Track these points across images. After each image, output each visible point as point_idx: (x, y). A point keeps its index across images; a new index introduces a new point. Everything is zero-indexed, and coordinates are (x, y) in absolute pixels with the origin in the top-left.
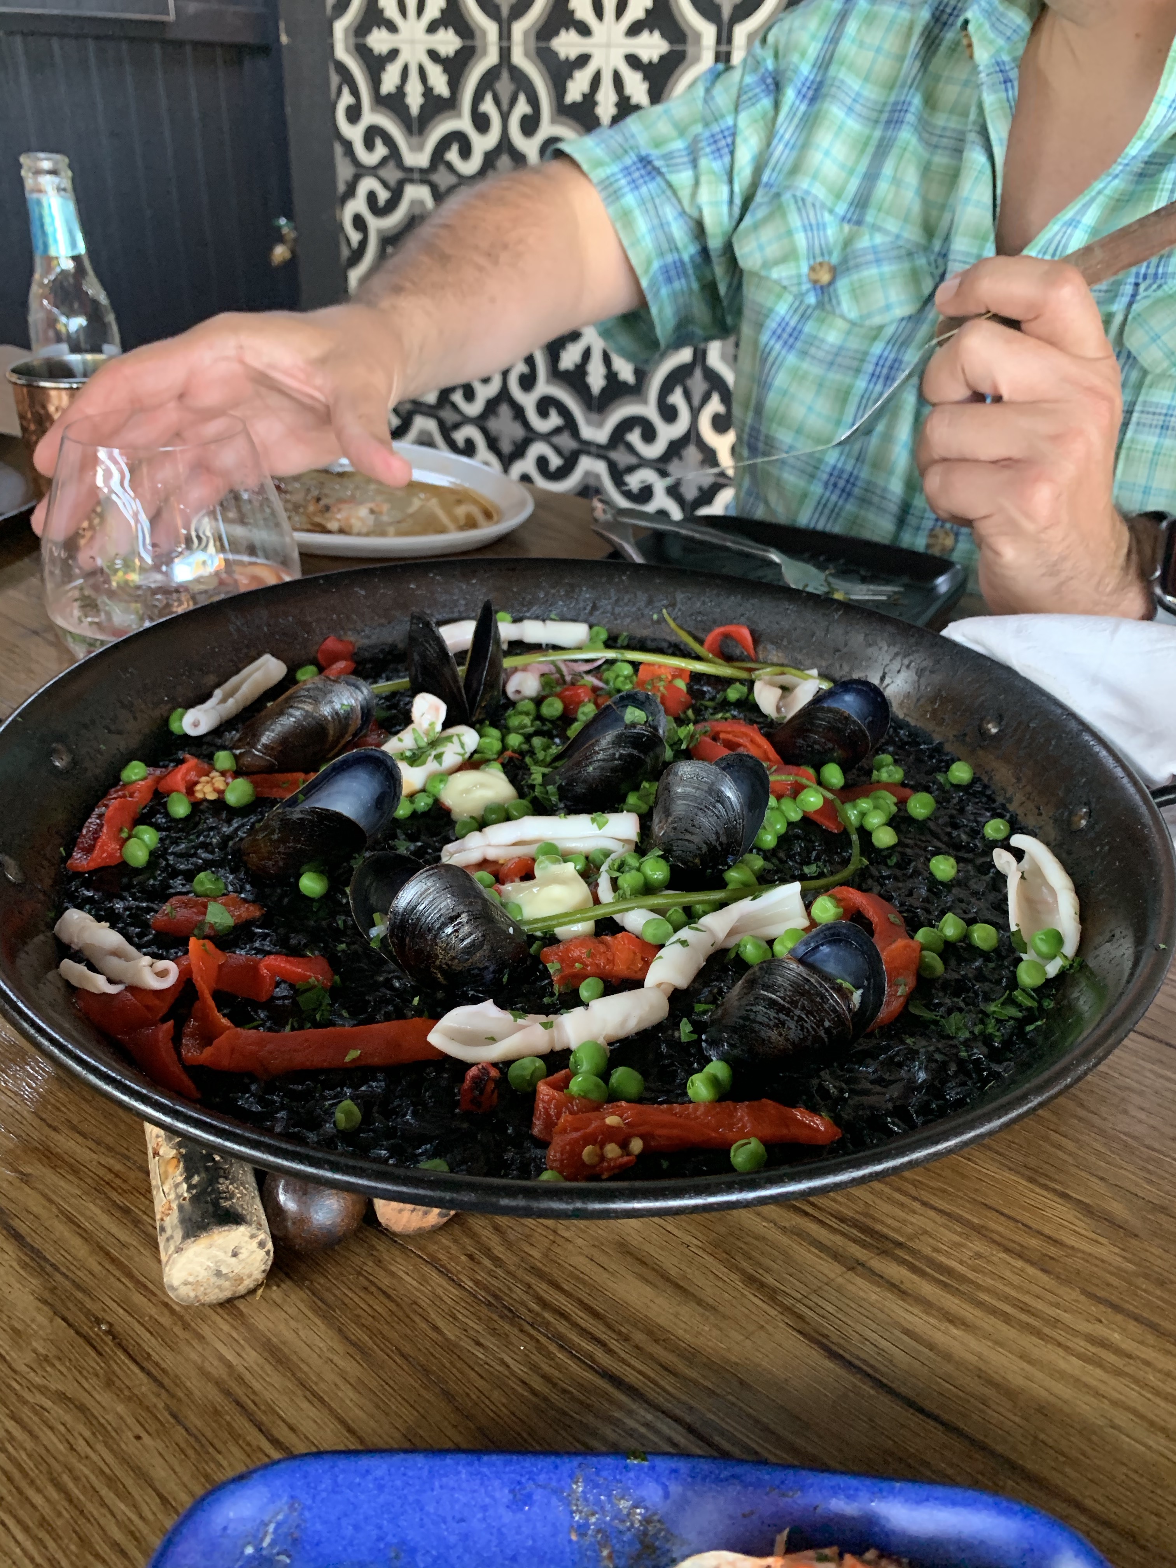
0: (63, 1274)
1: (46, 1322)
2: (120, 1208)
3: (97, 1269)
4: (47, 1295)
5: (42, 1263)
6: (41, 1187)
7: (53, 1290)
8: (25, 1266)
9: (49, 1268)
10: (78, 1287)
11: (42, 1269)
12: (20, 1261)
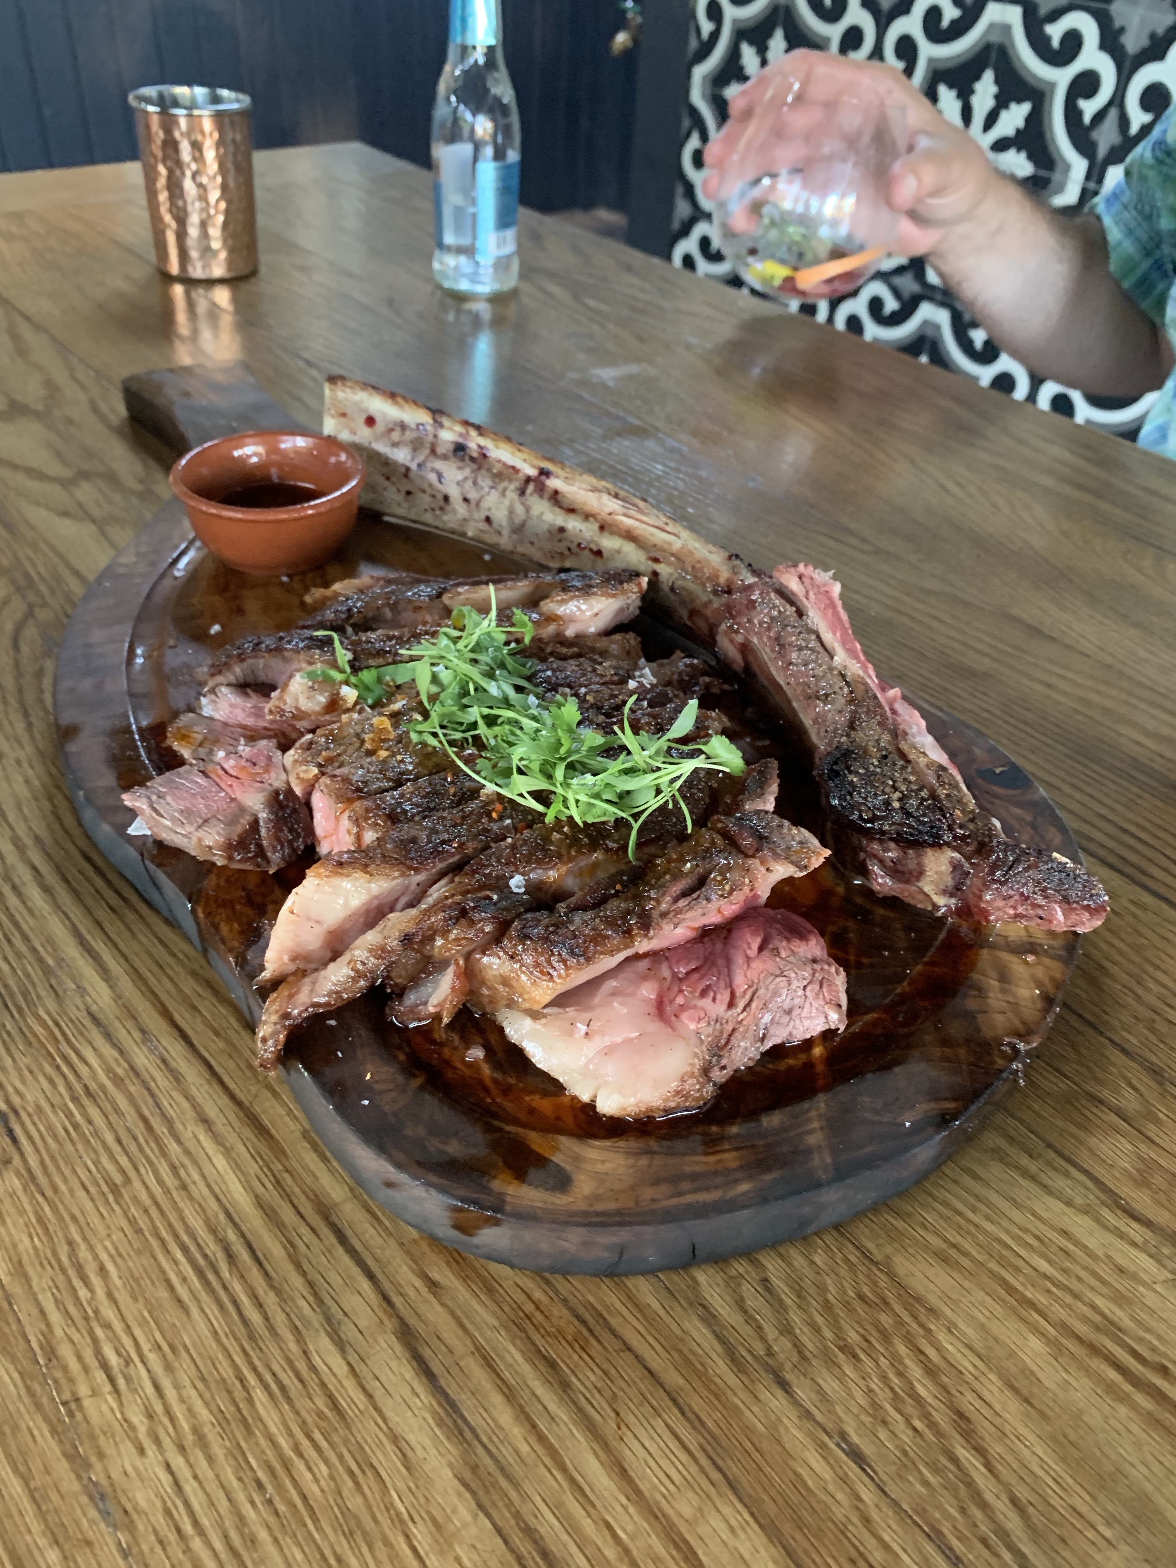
0: (485, 1446)
1: (468, 1518)
2: (544, 1357)
3: (524, 1448)
4: (468, 1476)
5: (460, 1422)
6: (450, 1304)
7: (475, 1469)
8: (440, 1423)
9: (468, 1434)
10: (502, 1469)
11: (461, 1433)
12: (434, 1413)
